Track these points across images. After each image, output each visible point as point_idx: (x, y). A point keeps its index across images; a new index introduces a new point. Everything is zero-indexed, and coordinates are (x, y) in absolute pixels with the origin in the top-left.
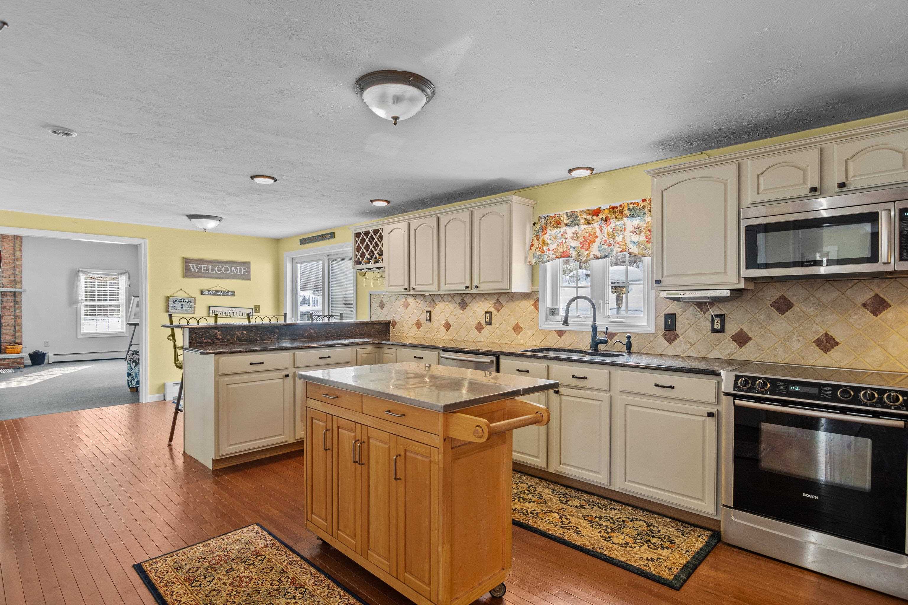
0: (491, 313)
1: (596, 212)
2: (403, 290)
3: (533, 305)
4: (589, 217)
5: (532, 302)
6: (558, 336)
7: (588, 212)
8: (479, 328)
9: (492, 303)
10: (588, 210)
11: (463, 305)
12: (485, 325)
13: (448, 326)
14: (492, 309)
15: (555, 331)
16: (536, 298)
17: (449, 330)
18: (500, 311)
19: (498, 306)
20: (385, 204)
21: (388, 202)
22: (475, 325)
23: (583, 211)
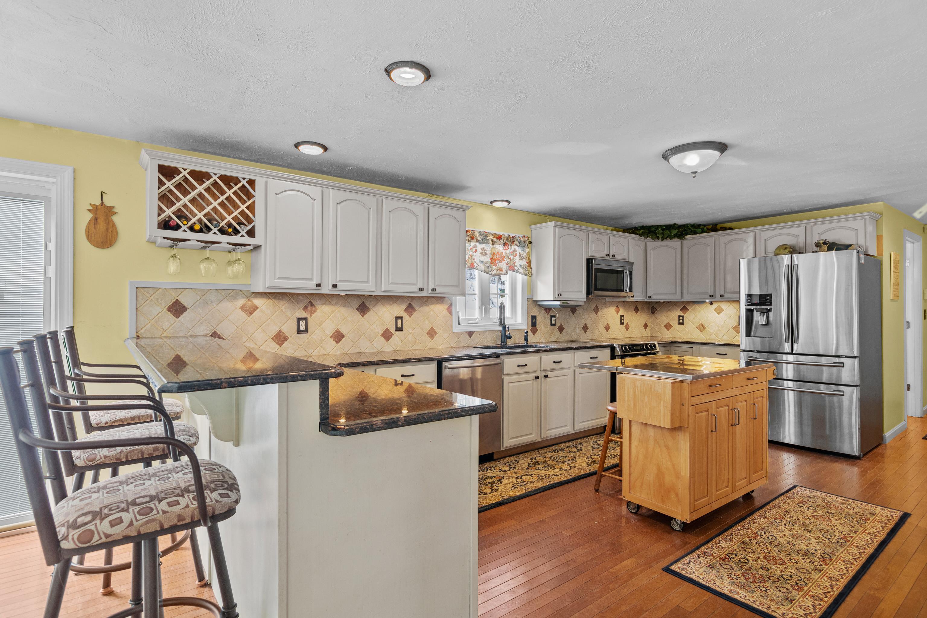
0: (402, 318)
1: (499, 238)
2: (314, 287)
3: (447, 309)
4: (495, 239)
5: (446, 307)
6: (468, 337)
7: (494, 235)
8: (387, 335)
9: (404, 306)
10: (495, 234)
11: (363, 309)
12: (395, 332)
13: (338, 336)
14: (403, 314)
15: (467, 332)
16: (449, 302)
17: (341, 342)
18: (412, 316)
19: (410, 309)
20: (320, 151)
21: (325, 149)
22: (381, 332)
23: (491, 233)
